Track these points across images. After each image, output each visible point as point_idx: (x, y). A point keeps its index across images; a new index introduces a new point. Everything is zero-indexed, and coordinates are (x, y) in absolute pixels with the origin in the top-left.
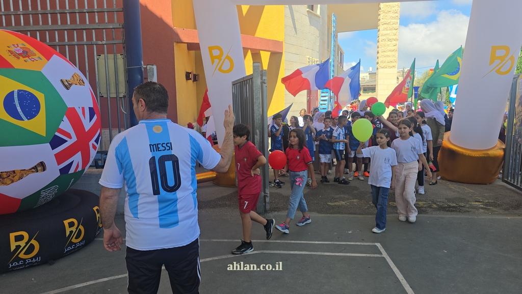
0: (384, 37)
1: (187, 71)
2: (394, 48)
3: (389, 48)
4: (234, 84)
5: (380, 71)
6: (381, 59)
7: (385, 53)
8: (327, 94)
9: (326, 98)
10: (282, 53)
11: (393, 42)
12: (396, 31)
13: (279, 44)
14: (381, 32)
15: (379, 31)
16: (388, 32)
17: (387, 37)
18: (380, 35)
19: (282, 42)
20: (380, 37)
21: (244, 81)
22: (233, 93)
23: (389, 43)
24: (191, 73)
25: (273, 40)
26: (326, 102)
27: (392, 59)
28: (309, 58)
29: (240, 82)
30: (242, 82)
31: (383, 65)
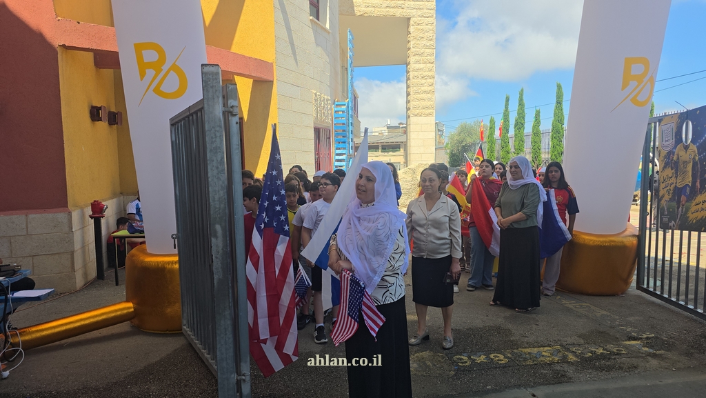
0: (416, 74)
1: (94, 105)
2: (430, 88)
3: (423, 88)
4: (174, 123)
5: (413, 120)
6: (415, 103)
7: (419, 95)
8: (344, 151)
9: (343, 157)
10: (273, 81)
11: (428, 80)
12: (432, 65)
13: (267, 66)
14: (412, 66)
15: (409, 63)
16: (421, 66)
17: (420, 73)
18: (411, 69)
19: (272, 64)
20: (411, 73)
21: (192, 115)
22: (172, 142)
23: (423, 81)
24: (100, 108)
25: (256, 59)
26: (343, 164)
27: (428, 103)
28: (315, 94)
29: (184, 119)
30: (188, 117)
31: (417, 111)
